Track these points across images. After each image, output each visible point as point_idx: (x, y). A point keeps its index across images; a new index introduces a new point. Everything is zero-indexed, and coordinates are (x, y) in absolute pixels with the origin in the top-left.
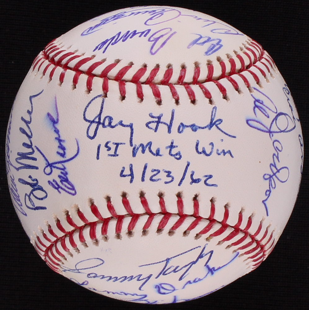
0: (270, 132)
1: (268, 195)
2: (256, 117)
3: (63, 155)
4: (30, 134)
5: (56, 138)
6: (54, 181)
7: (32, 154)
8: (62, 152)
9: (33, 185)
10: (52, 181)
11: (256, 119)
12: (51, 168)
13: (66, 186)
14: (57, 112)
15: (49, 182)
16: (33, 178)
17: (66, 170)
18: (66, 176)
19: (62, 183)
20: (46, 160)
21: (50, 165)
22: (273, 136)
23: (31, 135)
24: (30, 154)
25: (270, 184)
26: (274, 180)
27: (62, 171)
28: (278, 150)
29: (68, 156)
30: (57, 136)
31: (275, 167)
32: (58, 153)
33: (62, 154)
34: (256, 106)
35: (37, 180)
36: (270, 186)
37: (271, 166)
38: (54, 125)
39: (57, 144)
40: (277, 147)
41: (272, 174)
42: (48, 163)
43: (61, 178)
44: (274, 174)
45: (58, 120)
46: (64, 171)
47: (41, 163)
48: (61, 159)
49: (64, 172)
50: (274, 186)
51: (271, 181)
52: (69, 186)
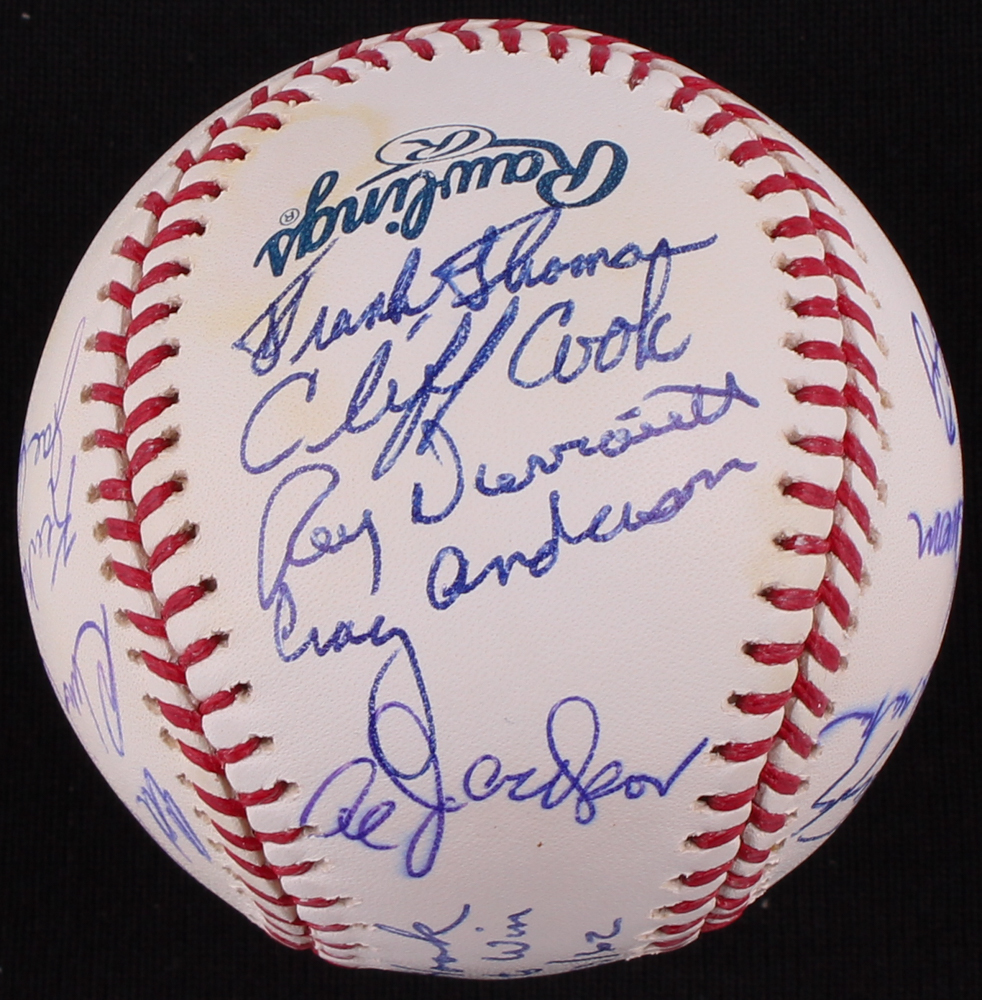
0: (440, 809)
1: (642, 782)
2: (396, 847)
11: (404, 848)
22: (451, 799)
25: (605, 790)
26: (593, 780)
28: (495, 776)
31: (552, 784)
34: (361, 836)
36: (612, 791)
37: (549, 802)
40: (488, 784)
41: (575, 794)
44: (575, 782)
50: (612, 772)
51: (597, 790)
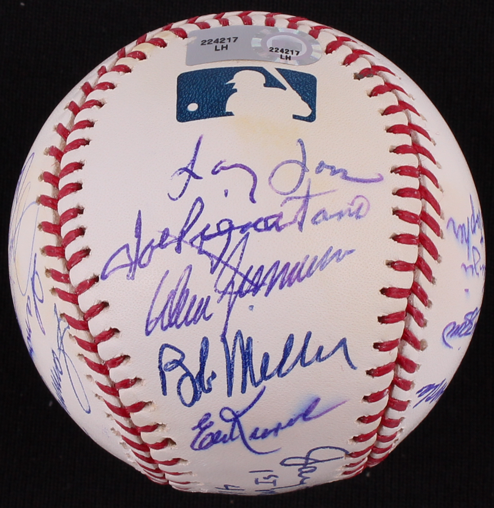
3: (254, 436)
4: (284, 370)
5: (280, 424)
6: (212, 423)
7: (252, 382)
8: (259, 434)
9: (200, 379)
10: (211, 420)
12: (231, 420)
13: (205, 439)
14: (321, 415)
15: (209, 415)
16: (213, 382)
17: (230, 441)
18: (221, 440)
19: (209, 435)
20: (244, 412)
21: (236, 419)
23: (282, 373)
24: (250, 376)
27: (228, 436)
29: (252, 443)
30: (284, 424)
32: (257, 429)
33: (256, 434)
35: (210, 390)
38: (300, 415)
39: (270, 427)
42: (240, 415)
43: (217, 434)
45: (310, 419)
46: (229, 439)
47: (239, 401)
48: (247, 434)
49: (227, 439)
52: (205, 444)
